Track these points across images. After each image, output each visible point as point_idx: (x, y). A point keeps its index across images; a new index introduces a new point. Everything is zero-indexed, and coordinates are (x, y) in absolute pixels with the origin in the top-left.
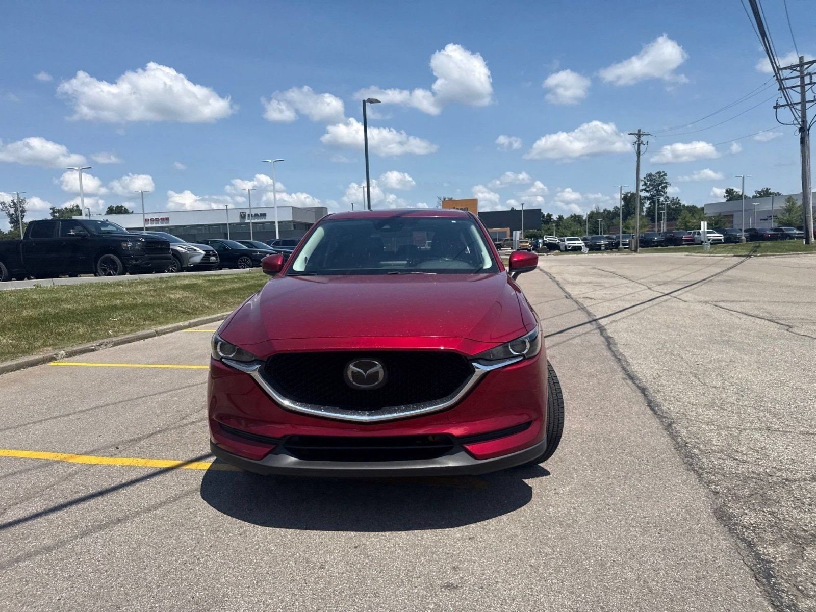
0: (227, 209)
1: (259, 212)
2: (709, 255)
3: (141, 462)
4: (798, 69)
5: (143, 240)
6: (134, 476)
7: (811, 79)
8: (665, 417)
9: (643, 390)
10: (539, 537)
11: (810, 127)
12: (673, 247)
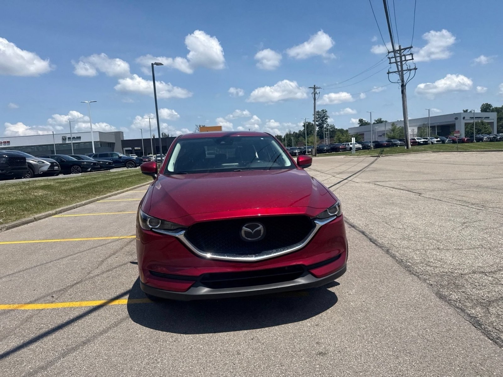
0: (53, 134)
1: (75, 136)
2: (357, 156)
3: (76, 304)
4: (399, 52)
5: (7, 156)
6: (77, 314)
7: (405, 58)
8: (383, 247)
9: (363, 233)
10: (354, 320)
11: (406, 85)
12: (335, 153)
